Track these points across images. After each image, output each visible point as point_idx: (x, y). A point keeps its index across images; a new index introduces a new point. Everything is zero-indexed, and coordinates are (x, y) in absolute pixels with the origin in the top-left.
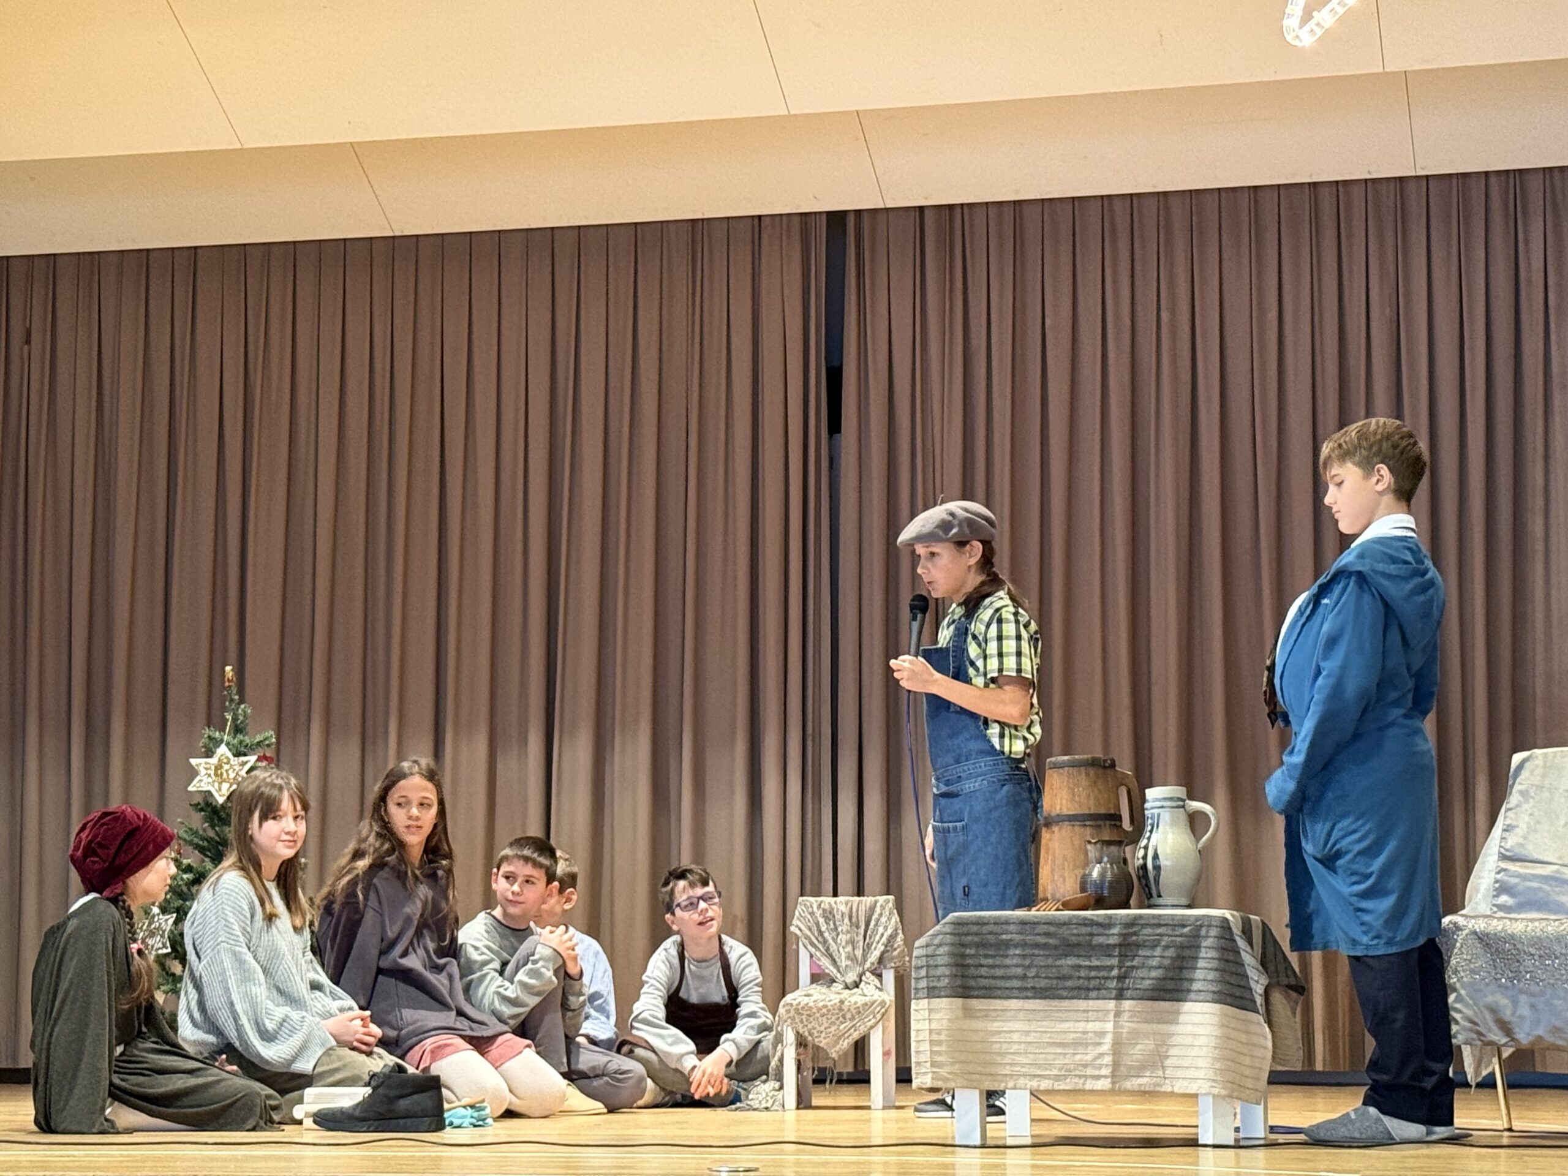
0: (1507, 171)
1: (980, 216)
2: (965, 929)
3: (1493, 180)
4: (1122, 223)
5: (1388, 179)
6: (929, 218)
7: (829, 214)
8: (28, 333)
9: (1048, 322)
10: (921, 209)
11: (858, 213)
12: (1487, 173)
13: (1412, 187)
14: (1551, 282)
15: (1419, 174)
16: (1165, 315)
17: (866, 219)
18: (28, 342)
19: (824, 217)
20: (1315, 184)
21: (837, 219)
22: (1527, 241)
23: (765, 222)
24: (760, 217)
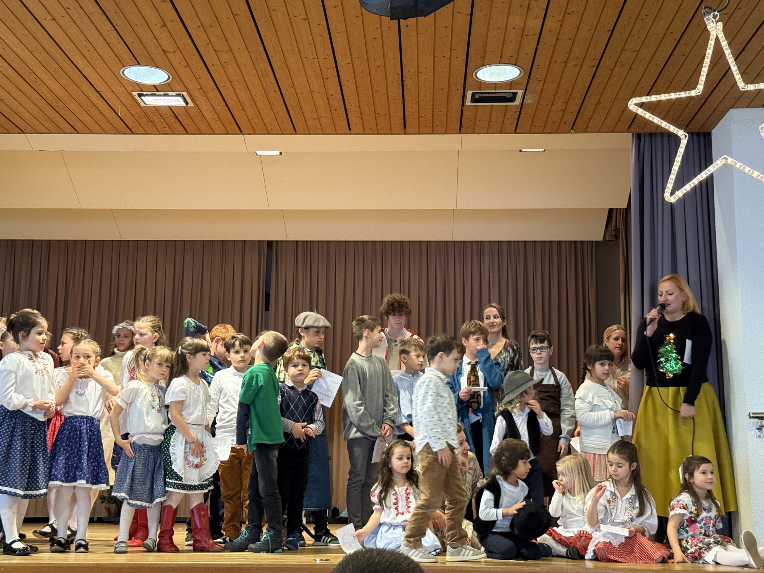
0: (478, 241)
1: (316, 245)
3: (474, 243)
4: (361, 250)
5: (443, 241)
6: (300, 245)
7: (268, 241)
9: (337, 279)
10: (297, 241)
11: (277, 241)
12: (472, 241)
13: (450, 244)
14: (491, 275)
16: (374, 279)
17: (279, 243)
19: (266, 243)
21: (270, 243)
22: (484, 262)
23: (246, 243)
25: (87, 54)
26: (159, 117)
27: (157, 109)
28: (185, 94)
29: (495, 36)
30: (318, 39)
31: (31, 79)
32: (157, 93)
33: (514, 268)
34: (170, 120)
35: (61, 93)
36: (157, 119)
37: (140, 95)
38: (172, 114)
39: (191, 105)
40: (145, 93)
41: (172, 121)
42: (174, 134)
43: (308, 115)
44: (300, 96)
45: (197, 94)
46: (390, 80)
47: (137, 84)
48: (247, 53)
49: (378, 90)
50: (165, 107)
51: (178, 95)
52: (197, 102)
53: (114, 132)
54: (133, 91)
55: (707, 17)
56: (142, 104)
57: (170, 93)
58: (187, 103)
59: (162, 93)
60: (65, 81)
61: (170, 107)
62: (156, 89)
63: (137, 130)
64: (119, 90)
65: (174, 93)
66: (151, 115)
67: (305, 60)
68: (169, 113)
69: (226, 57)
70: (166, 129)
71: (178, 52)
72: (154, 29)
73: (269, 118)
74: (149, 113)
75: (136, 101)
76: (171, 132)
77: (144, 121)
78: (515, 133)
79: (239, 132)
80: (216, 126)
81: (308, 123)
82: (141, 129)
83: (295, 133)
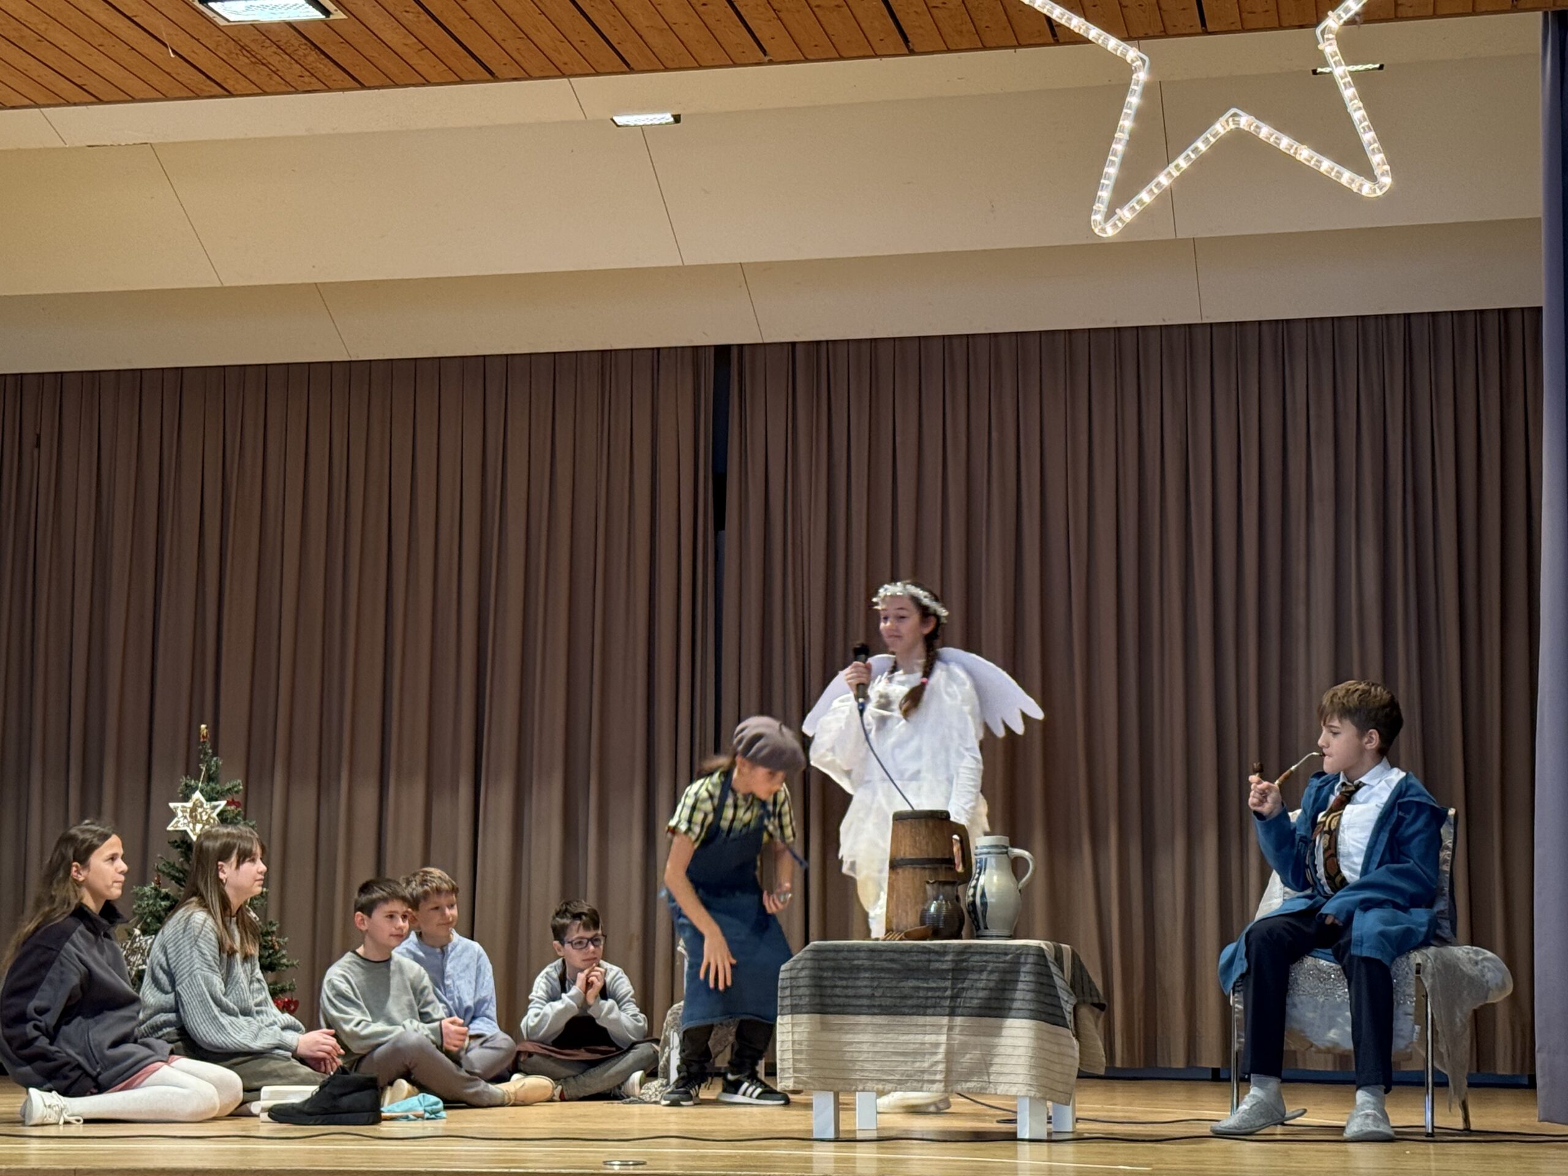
0: (1277, 321)
1: (842, 351)
2: (823, 955)
3: (1265, 327)
5: (1179, 326)
6: (800, 353)
7: (717, 348)
8: (39, 437)
9: (898, 439)
10: (794, 344)
11: (740, 347)
12: (1260, 322)
13: (1198, 332)
15: (1205, 321)
17: (747, 352)
18: (38, 445)
19: (713, 351)
20: (1119, 329)
21: (722, 352)
22: (1292, 377)
23: (662, 353)
24: (658, 349)
26: (274, 48)
27: (261, 30)
33: (1377, 389)
34: (305, 56)
36: (268, 52)
38: (304, 41)
39: (338, 15)
41: (310, 59)
42: (329, 89)
50: (278, 24)
52: (349, 6)
53: (185, 95)
56: (222, 23)
58: (326, 12)
61: (290, 24)
63: (237, 87)
66: (253, 46)
68: (296, 41)
70: (306, 79)
73: (546, 37)
74: (246, 41)
75: (201, 13)
76: (323, 87)
77: (243, 61)
78: (1206, 32)
79: (489, 76)
80: (424, 62)
81: (649, 40)
82: (246, 83)
83: (631, 70)
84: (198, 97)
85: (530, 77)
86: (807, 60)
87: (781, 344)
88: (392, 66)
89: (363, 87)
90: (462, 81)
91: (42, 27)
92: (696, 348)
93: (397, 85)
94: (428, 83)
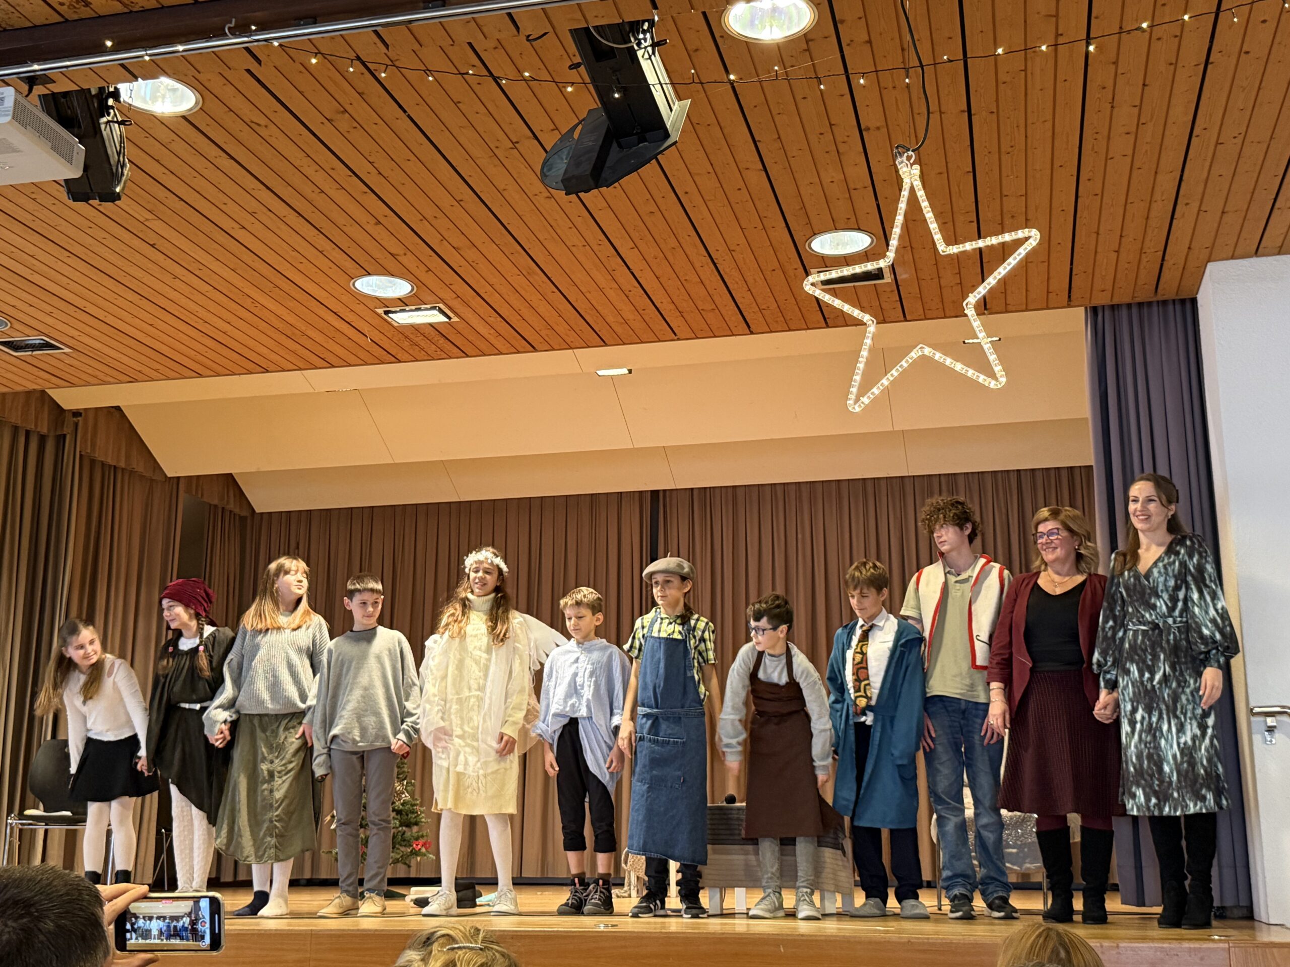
0: (949, 474)
1: (718, 491)
3: (942, 478)
4: (780, 495)
5: (897, 477)
6: (695, 493)
7: (652, 492)
8: (298, 544)
10: (692, 489)
11: (665, 491)
12: (940, 475)
15: (910, 474)
17: (668, 493)
18: (298, 548)
19: (650, 493)
20: (864, 479)
21: (655, 494)
24: (621, 493)
25: (300, 266)
26: (422, 337)
27: (415, 328)
28: (442, 306)
29: (811, 195)
30: (578, 221)
31: (248, 303)
32: (407, 308)
34: (438, 340)
35: (291, 319)
36: (420, 340)
37: (387, 313)
38: (437, 333)
39: (455, 319)
40: (393, 309)
41: (440, 342)
42: (451, 358)
43: (610, 319)
44: (588, 295)
45: (456, 304)
46: (697, 265)
47: (377, 299)
48: (495, 246)
49: (687, 278)
50: (424, 324)
51: (433, 308)
52: (462, 315)
53: (376, 362)
54: (376, 308)
55: (899, 160)
56: (396, 324)
57: (423, 307)
58: (449, 318)
59: (413, 308)
60: (291, 304)
61: (431, 325)
62: (403, 303)
63: (403, 357)
64: (359, 309)
65: (428, 306)
66: (411, 336)
67: (573, 249)
68: (433, 333)
69: (471, 254)
70: (438, 353)
71: (409, 253)
72: (368, 228)
73: (562, 328)
74: (407, 333)
75: (385, 320)
76: (445, 356)
77: (406, 344)
78: (906, 320)
79: (532, 349)
80: (499, 344)
81: (616, 330)
82: (407, 355)
83: (606, 345)
84: (383, 363)
85: (554, 349)
86: (697, 338)
87: (686, 489)
88: (483, 346)
89: (467, 356)
90: (519, 352)
91: (303, 328)
92: (641, 493)
93: (484, 355)
94: (501, 354)
